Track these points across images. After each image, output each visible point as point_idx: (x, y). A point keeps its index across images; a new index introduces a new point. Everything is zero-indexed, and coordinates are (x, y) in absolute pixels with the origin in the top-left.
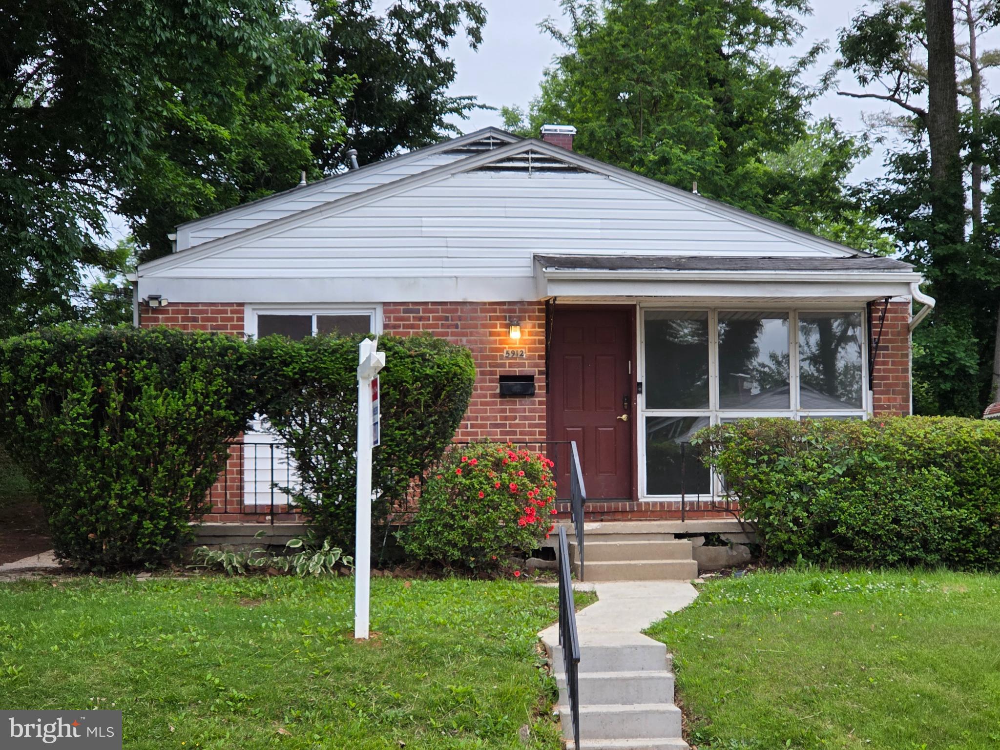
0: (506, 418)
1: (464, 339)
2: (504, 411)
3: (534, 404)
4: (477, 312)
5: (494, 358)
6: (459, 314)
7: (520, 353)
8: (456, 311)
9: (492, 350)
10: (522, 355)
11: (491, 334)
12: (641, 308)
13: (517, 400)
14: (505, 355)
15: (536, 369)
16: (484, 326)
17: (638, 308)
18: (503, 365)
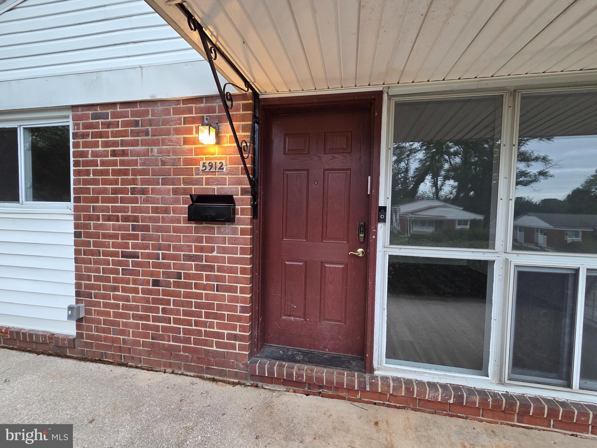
0: (201, 249)
1: (155, 149)
2: (200, 240)
3: (235, 232)
4: (169, 114)
5: (189, 172)
6: (150, 117)
7: (218, 165)
8: (146, 113)
9: (187, 162)
10: (221, 168)
11: (186, 141)
12: (390, 97)
13: (216, 226)
14: (201, 168)
15: (239, 187)
16: (178, 131)
17: (385, 97)
18: (198, 182)
